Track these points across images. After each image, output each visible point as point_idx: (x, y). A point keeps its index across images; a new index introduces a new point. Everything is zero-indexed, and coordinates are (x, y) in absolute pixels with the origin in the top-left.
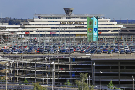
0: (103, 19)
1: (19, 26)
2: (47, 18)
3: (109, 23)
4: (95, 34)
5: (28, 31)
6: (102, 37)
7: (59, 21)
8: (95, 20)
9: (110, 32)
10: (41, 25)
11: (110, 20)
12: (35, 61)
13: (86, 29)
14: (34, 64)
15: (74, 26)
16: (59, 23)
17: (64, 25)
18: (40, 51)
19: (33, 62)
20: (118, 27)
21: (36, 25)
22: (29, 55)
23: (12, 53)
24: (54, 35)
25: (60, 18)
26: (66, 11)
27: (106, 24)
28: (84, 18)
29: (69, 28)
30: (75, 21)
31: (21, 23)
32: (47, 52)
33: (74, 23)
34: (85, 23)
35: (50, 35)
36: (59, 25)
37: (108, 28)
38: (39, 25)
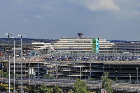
0: (101, 40)
1: (50, 44)
2: (67, 39)
3: (105, 42)
4: (97, 49)
5: (56, 47)
6: (101, 51)
7: (75, 41)
8: (97, 40)
9: (106, 48)
10: (63, 43)
11: (105, 40)
12: (68, 65)
13: (92, 46)
14: (68, 67)
15: (84, 44)
16: (75, 42)
17: (78, 43)
18: (70, 59)
19: (67, 66)
20: (110, 45)
21: (61, 43)
22: (64, 61)
23: (53, 60)
24: (72, 49)
25: (75, 39)
26: (79, 34)
27: (103, 43)
28: (90, 39)
29: (81, 45)
30: (84, 41)
31: (52, 42)
32: (75, 60)
33: (84, 42)
34: (90, 42)
35: (69, 49)
36: (75, 43)
37: (105, 45)
38: (62, 43)
